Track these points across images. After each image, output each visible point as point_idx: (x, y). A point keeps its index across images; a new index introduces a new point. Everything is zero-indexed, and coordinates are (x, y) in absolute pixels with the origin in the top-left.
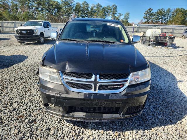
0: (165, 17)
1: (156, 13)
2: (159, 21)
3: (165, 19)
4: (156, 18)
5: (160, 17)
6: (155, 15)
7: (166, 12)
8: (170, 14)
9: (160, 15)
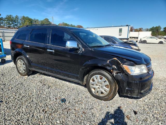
0: (15, 23)
1: (5, 18)
2: (11, 26)
3: (16, 25)
4: (7, 23)
5: (11, 23)
6: (5, 20)
7: (14, 18)
8: (19, 20)
9: (10, 20)
